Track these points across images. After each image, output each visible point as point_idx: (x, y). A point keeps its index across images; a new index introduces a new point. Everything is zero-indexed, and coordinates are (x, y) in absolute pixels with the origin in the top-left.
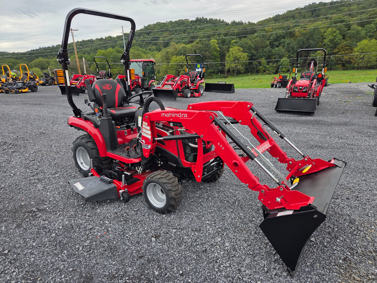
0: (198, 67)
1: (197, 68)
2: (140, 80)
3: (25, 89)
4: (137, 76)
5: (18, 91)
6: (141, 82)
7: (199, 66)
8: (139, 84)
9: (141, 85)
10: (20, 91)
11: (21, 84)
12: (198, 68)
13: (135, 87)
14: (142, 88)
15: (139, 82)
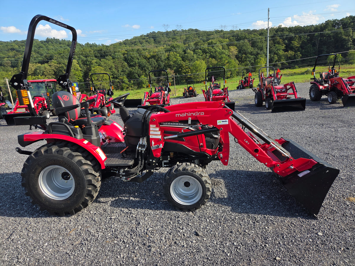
2: (45, 102)
4: (42, 98)
6: (47, 104)
8: (45, 106)
9: (47, 108)
13: (40, 110)
14: (49, 111)
15: (44, 104)
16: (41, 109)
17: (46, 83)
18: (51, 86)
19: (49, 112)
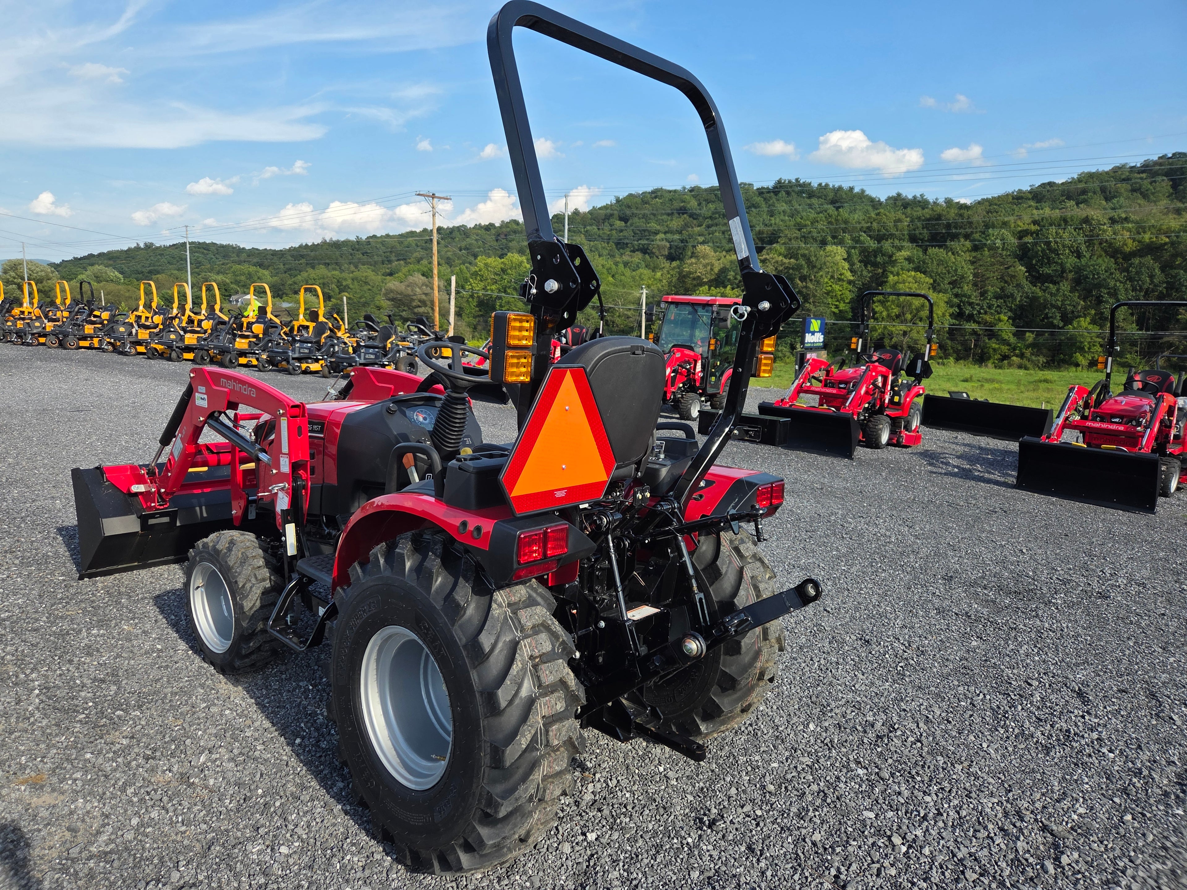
0: (812, 329)
1: (809, 332)
2: (699, 368)
3: (317, 361)
4: (692, 353)
5: (300, 367)
6: (701, 375)
7: (815, 325)
8: (695, 381)
9: (698, 384)
10: (304, 366)
11: (309, 345)
12: (813, 333)
13: (680, 388)
14: (701, 395)
15: (694, 374)
16: (681, 385)
17: (715, 308)
18: (726, 320)
19: (703, 399)
